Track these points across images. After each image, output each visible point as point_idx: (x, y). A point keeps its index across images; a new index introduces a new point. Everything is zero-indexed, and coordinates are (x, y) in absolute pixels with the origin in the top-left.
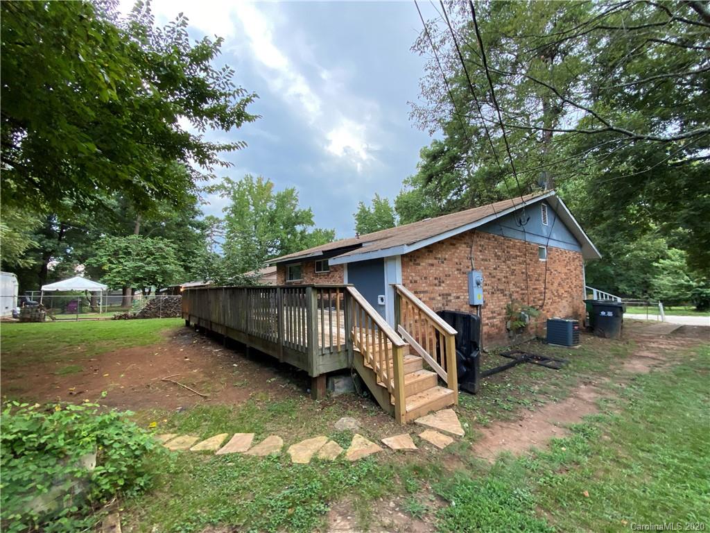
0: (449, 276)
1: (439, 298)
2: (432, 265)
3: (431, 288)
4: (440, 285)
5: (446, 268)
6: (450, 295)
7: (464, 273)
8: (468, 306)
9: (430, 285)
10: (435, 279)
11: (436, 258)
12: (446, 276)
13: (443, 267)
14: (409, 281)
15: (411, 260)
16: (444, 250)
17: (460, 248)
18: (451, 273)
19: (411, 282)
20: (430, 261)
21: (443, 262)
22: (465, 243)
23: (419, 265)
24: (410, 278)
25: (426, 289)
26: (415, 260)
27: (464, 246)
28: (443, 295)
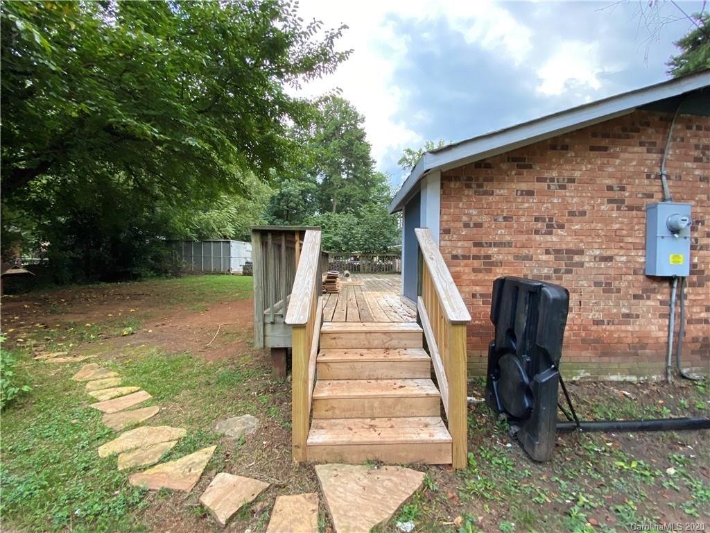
0: (583, 213)
1: (544, 257)
2: (530, 193)
3: (524, 237)
4: (550, 233)
5: (572, 197)
6: (581, 252)
7: (631, 208)
8: (641, 278)
9: (521, 232)
10: (537, 219)
11: (540, 180)
12: (572, 214)
13: (563, 197)
14: (461, 225)
15: (469, 186)
16: (569, 161)
17: (622, 155)
18: (586, 207)
19: (466, 225)
20: (524, 186)
21: (563, 187)
22: (641, 144)
23: (492, 194)
24: (465, 219)
25: (508, 238)
26: (480, 186)
27: (637, 149)
28: (558, 252)
